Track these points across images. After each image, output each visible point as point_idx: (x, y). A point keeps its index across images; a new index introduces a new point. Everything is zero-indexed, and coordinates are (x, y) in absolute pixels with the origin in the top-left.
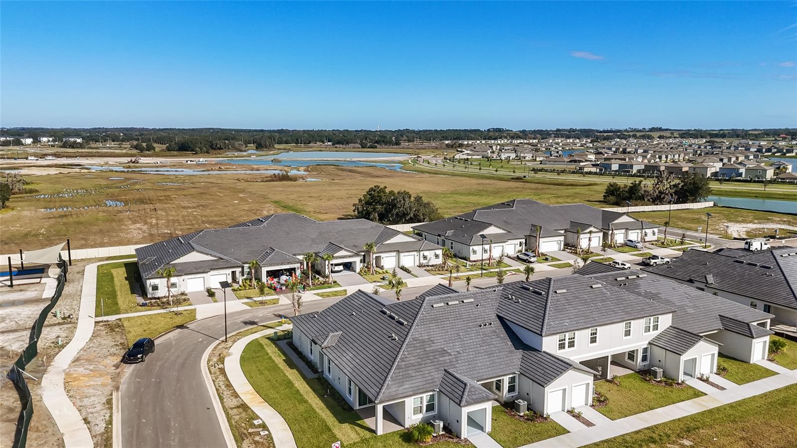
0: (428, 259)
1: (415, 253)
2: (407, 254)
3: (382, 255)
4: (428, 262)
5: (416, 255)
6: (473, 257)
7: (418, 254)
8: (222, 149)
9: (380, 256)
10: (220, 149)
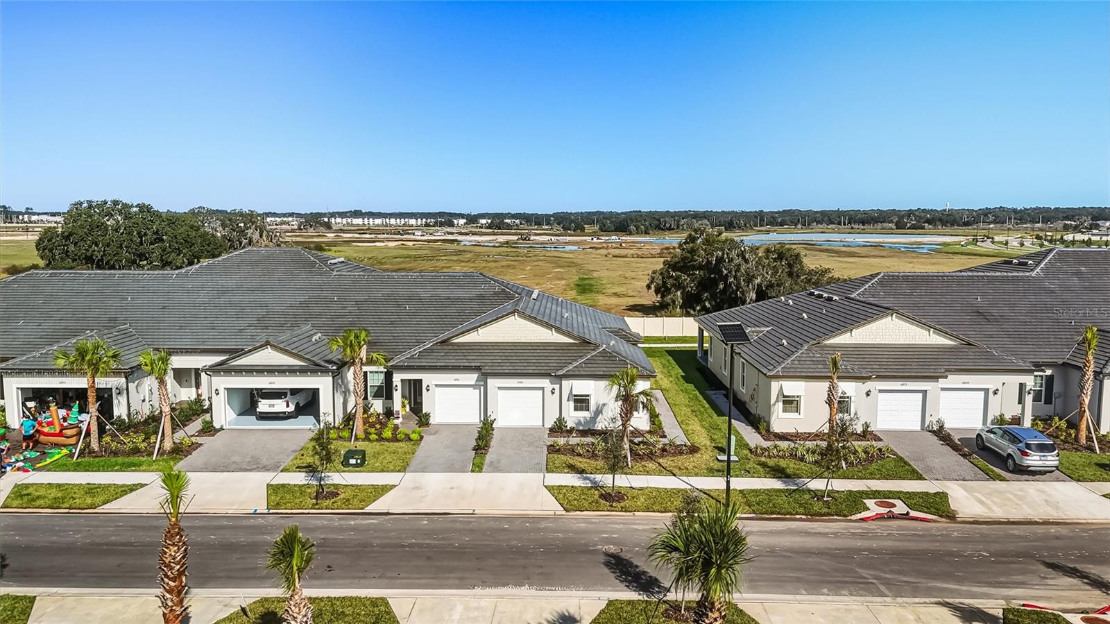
0: (593, 407)
1: (545, 383)
2: (513, 382)
3: (428, 378)
4: (593, 419)
5: (548, 392)
6: (781, 421)
7: (557, 387)
8: (673, 229)
9: (421, 381)
10: (670, 229)
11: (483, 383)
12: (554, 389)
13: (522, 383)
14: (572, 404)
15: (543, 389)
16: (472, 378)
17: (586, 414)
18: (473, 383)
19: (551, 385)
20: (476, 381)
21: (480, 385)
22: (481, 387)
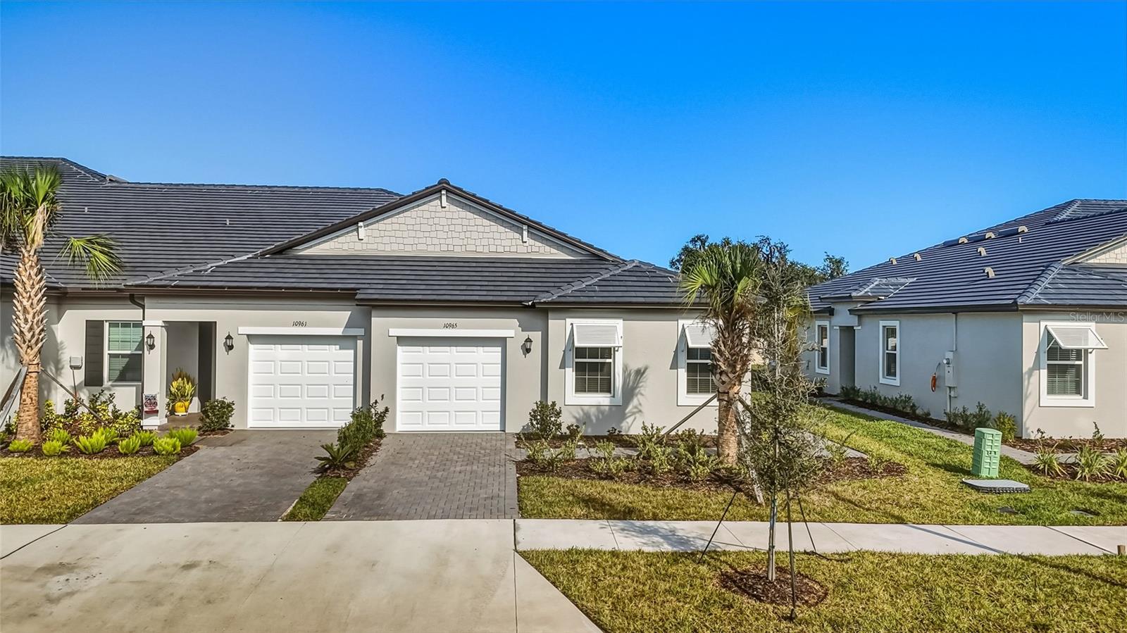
0: (618, 382)
3: (230, 321)
6: (1045, 413)
11: (361, 332)
12: (529, 340)
13: (452, 326)
14: (570, 374)
15: (501, 342)
16: (335, 319)
17: (602, 399)
18: (339, 331)
19: (522, 331)
20: (345, 327)
21: (355, 338)
22: (358, 341)
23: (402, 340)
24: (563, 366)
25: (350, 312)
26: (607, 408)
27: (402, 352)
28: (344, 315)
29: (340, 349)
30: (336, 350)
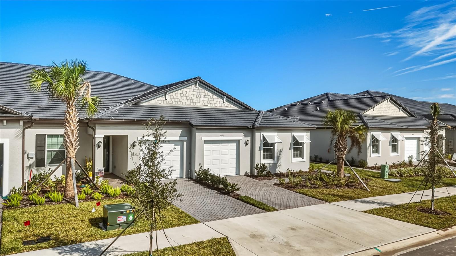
1: (240, 136)
5: (242, 144)
6: (373, 159)
7: (249, 139)
11: (185, 138)
12: (247, 141)
13: (223, 136)
14: (261, 153)
15: (238, 141)
16: (176, 133)
17: (271, 161)
18: (177, 138)
19: (245, 137)
20: (180, 137)
21: (183, 141)
22: (184, 142)
23: (207, 142)
24: (260, 150)
25: (181, 130)
26: (272, 164)
27: (207, 146)
28: (179, 132)
29: (175, 145)
30: (173, 146)
